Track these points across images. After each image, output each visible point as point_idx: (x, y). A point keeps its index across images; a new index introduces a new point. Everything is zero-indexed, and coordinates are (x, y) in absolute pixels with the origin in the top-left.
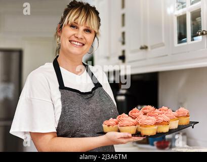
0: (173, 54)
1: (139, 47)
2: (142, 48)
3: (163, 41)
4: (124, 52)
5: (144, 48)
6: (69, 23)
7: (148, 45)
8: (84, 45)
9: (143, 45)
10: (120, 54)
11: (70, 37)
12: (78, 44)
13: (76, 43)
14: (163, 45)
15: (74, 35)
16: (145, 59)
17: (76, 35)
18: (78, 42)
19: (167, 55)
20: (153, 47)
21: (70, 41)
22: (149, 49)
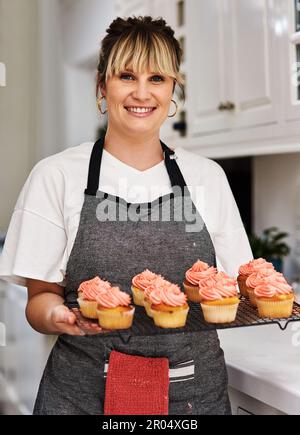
0: (288, 121)
1: (217, 105)
2: (222, 108)
3: (268, 94)
4: (183, 114)
5: (228, 107)
6: (117, 72)
7: (236, 102)
8: (154, 108)
9: (224, 101)
10: (177, 119)
11: (124, 101)
12: (143, 110)
13: (139, 110)
14: (266, 101)
15: (131, 94)
16: (227, 130)
17: (135, 95)
18: (141, 108)
19: (275, 123)
20: (244, 106)
21: (126, 108)
22: (237, 109)
